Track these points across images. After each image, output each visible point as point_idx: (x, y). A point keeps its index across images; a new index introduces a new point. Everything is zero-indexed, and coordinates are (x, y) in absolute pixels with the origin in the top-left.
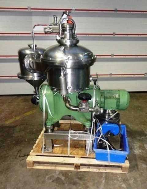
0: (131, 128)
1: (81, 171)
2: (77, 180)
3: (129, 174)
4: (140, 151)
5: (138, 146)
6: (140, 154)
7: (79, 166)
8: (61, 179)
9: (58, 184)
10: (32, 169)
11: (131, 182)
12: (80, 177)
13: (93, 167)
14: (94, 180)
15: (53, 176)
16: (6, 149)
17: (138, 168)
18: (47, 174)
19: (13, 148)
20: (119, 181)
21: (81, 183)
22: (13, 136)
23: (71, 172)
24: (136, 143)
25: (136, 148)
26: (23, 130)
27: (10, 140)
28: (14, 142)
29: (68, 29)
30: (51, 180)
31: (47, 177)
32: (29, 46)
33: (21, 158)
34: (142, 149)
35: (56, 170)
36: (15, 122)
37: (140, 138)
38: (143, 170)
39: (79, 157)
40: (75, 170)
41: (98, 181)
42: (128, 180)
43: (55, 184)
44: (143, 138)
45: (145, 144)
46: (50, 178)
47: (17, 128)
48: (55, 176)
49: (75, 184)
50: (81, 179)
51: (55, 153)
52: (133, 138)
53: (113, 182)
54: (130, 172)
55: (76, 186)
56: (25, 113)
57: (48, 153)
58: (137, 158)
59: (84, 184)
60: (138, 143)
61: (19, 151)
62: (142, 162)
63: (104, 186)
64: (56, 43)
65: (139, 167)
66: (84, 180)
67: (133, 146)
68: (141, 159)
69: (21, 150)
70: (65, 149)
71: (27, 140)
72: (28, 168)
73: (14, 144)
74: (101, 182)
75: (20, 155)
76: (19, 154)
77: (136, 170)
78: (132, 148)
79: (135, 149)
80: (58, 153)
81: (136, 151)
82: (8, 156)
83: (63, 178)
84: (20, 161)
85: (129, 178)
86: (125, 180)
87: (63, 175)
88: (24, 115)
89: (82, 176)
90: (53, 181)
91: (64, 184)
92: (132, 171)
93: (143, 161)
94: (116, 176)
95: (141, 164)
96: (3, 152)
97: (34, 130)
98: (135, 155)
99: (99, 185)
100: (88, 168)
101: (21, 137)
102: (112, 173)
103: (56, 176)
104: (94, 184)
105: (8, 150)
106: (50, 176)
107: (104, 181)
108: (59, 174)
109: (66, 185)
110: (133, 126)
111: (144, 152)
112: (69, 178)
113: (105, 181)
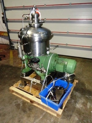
0: (86, 87)
2: (27, 109)
3: (61, 119)
4: (81, 106)
5: (82, 102)
6: (79, 109)
7: (32, 101)
9: (16, 108)
14: (36, 114)
15: (18, 102)
17: (70, 118)
18: (16, 100)
20: (50, 121)
21: (28, 112)
23: (28, 103)
24: (82, 99)
25: (80, 103)
27: (14, 75)
28: (15, 77)
29: (35, 17)
30: (15, 104)
34: (84, 105)
35: (21, 99)
37: (88, 97)
38: (73, 122)
39: (35, 96)
41: (38, 116)
43: (15, 107)
44: (90, 97)
45: (90, 102)
46: (15, 102)
49: (25, 111)
50: (30, 109)
52: (82, 95)
53: (47, 120)
54: (63, 119)
55: (24, 113)
57: (21, 88)
58: (75, 110)
59: (29, 114)
60: (84, 100)
62: (76, 115)
63: (39, 121)
65: (72, 117)
67: (79, 101)
68: (77, 113)
72: (10, 92)
77: (68, 119)
78: (77, 102)
79: (78, 103)
81: (78, 105)
92: (65, 118)
93: (78, 115)
94: (51, 117)
95: (75, 116)
98: (75, 108)
99: (37, 119)
100: (38, 104)
102: (50, 114)
104: (34, 116)
105: (10, 80)
108: (21, 102)
109: (20, 110)
110: (89, 86)
111: (84, 108)
112: (24, 107)
113: (42, 118)
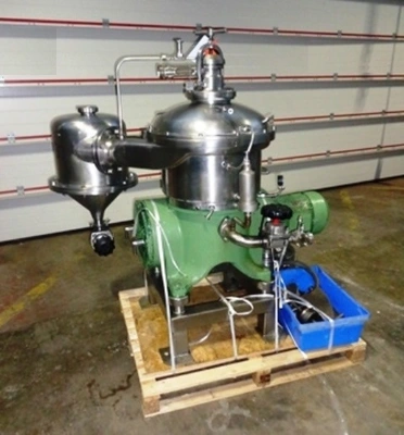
1: (273, 387)
2: (278, 407)
3: (366, 364)
7: (268, 376)
8: (243, 416)
9: (245, 430)
10: (159, 416)
11: (380, 376)
12: (279, 398)
13: (291, 370)
14: (311, 396)
15: (221, 416)
16: (49, 391)
18: (204, 417)
19: (67, 381)
20: (357, 383)
22: (44, 352)
23: (253, 394)
26: (60, 333)
27: (41, 365)
28: (58, 368)
29: (210, 67)
30: (224, 426)
31: (209, 422)
32: (80, 110)
33: (111, 400)
36: (21, 316)
38: (384, 350)
39: (258, 356)
40: (260, 388)
41: (322, 396)
42: (372, 376)
46: (217, 423)
47: (38, 331)
48: (225, 414)
49: (280, 416)
51: (204, 362)
53: (349, 387)
55: (286, 419)
56: (27, 291)
59: (299, 411)
61: (90, 385)
63: (340, 401)
64: (182, 99)
66: (294, 403)
69: (94, 381)
70: (225, 344)
71: (89, 354)
72: (146, 416)
73: (60, 372)
74: (328, 395)
75: (100, 394)
76: (96, 393)
80: (208, 360)
82: (70, 406)
83: (246, 413)
84: (112, 409)
85: (371, 372)
86: (368, 378)
87: (241, 406)
88: (29, 296)
89: (282, 397)
90: (230, 426)
91: (257, 424)
94: (345, 376)
96: (46, 398)
97: (91, 326)
99: (329, 403)
100: (282, 375)
101: (69, 352)
102: (335, 372)
103: (228, 414)
105: (58, 390)
106: (213, 417)
107: (332, 392)
108: (230, 408)
109: (264, 425)
112: (259, 409)
113: (334, 392)
